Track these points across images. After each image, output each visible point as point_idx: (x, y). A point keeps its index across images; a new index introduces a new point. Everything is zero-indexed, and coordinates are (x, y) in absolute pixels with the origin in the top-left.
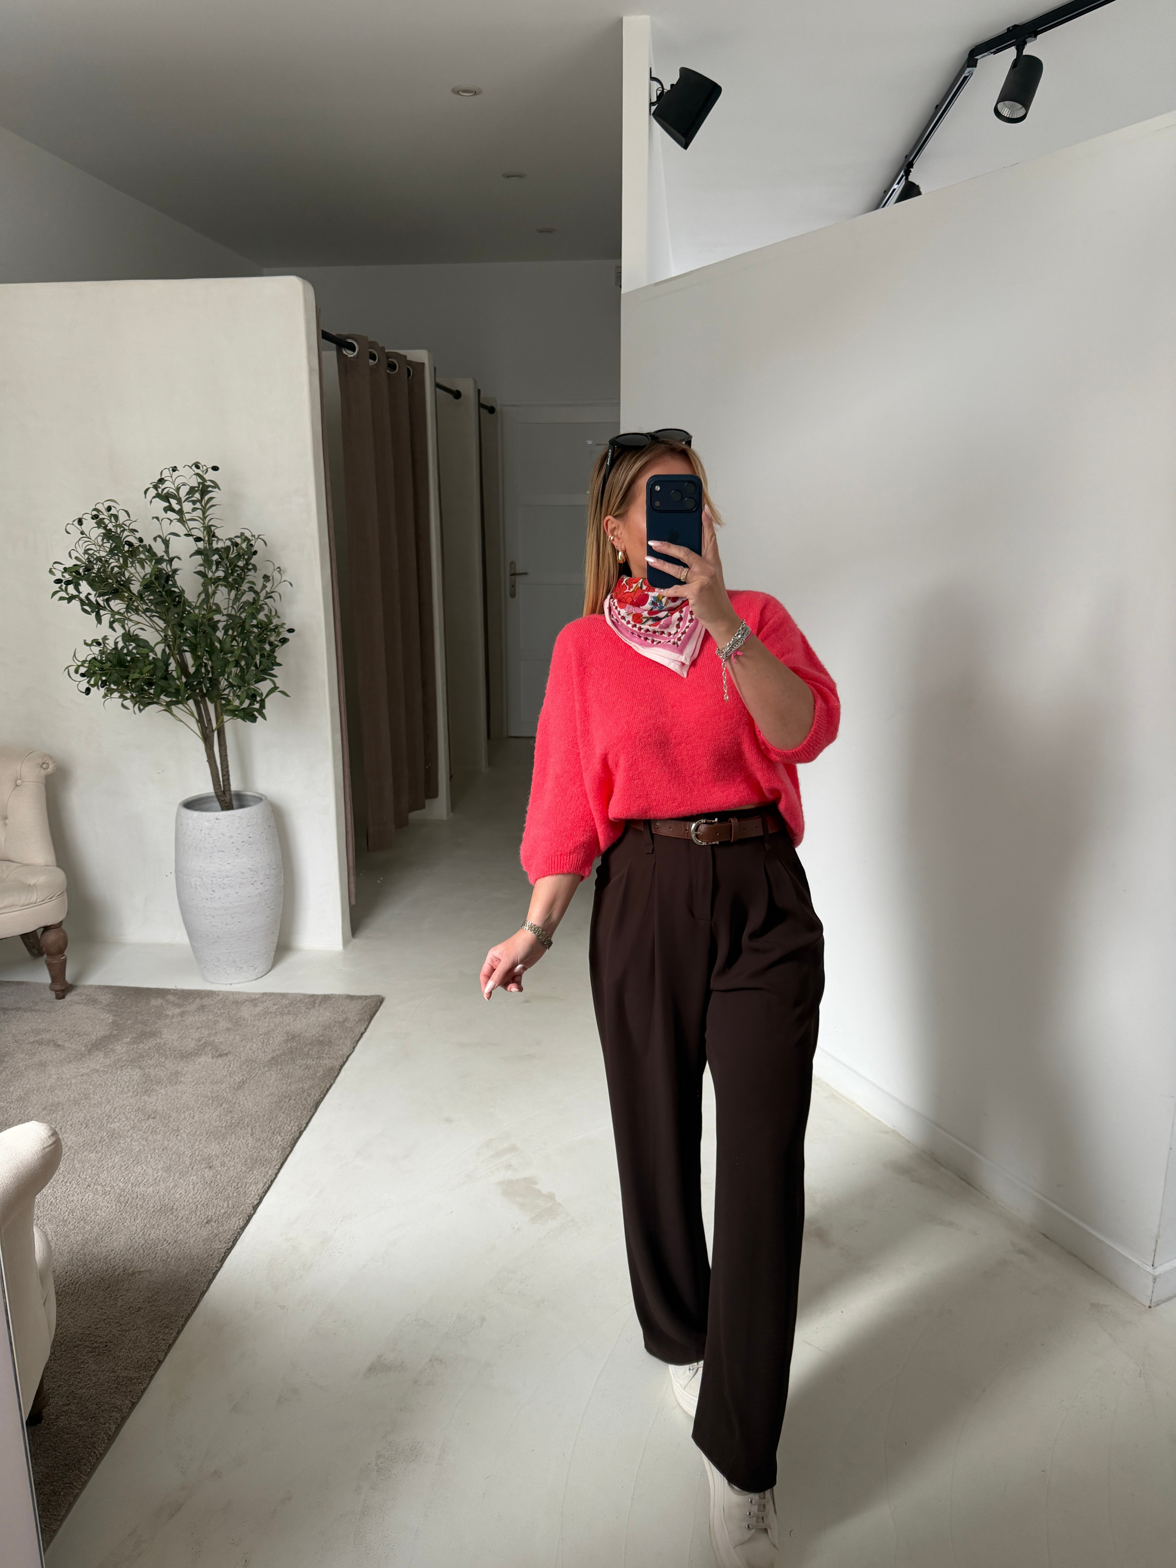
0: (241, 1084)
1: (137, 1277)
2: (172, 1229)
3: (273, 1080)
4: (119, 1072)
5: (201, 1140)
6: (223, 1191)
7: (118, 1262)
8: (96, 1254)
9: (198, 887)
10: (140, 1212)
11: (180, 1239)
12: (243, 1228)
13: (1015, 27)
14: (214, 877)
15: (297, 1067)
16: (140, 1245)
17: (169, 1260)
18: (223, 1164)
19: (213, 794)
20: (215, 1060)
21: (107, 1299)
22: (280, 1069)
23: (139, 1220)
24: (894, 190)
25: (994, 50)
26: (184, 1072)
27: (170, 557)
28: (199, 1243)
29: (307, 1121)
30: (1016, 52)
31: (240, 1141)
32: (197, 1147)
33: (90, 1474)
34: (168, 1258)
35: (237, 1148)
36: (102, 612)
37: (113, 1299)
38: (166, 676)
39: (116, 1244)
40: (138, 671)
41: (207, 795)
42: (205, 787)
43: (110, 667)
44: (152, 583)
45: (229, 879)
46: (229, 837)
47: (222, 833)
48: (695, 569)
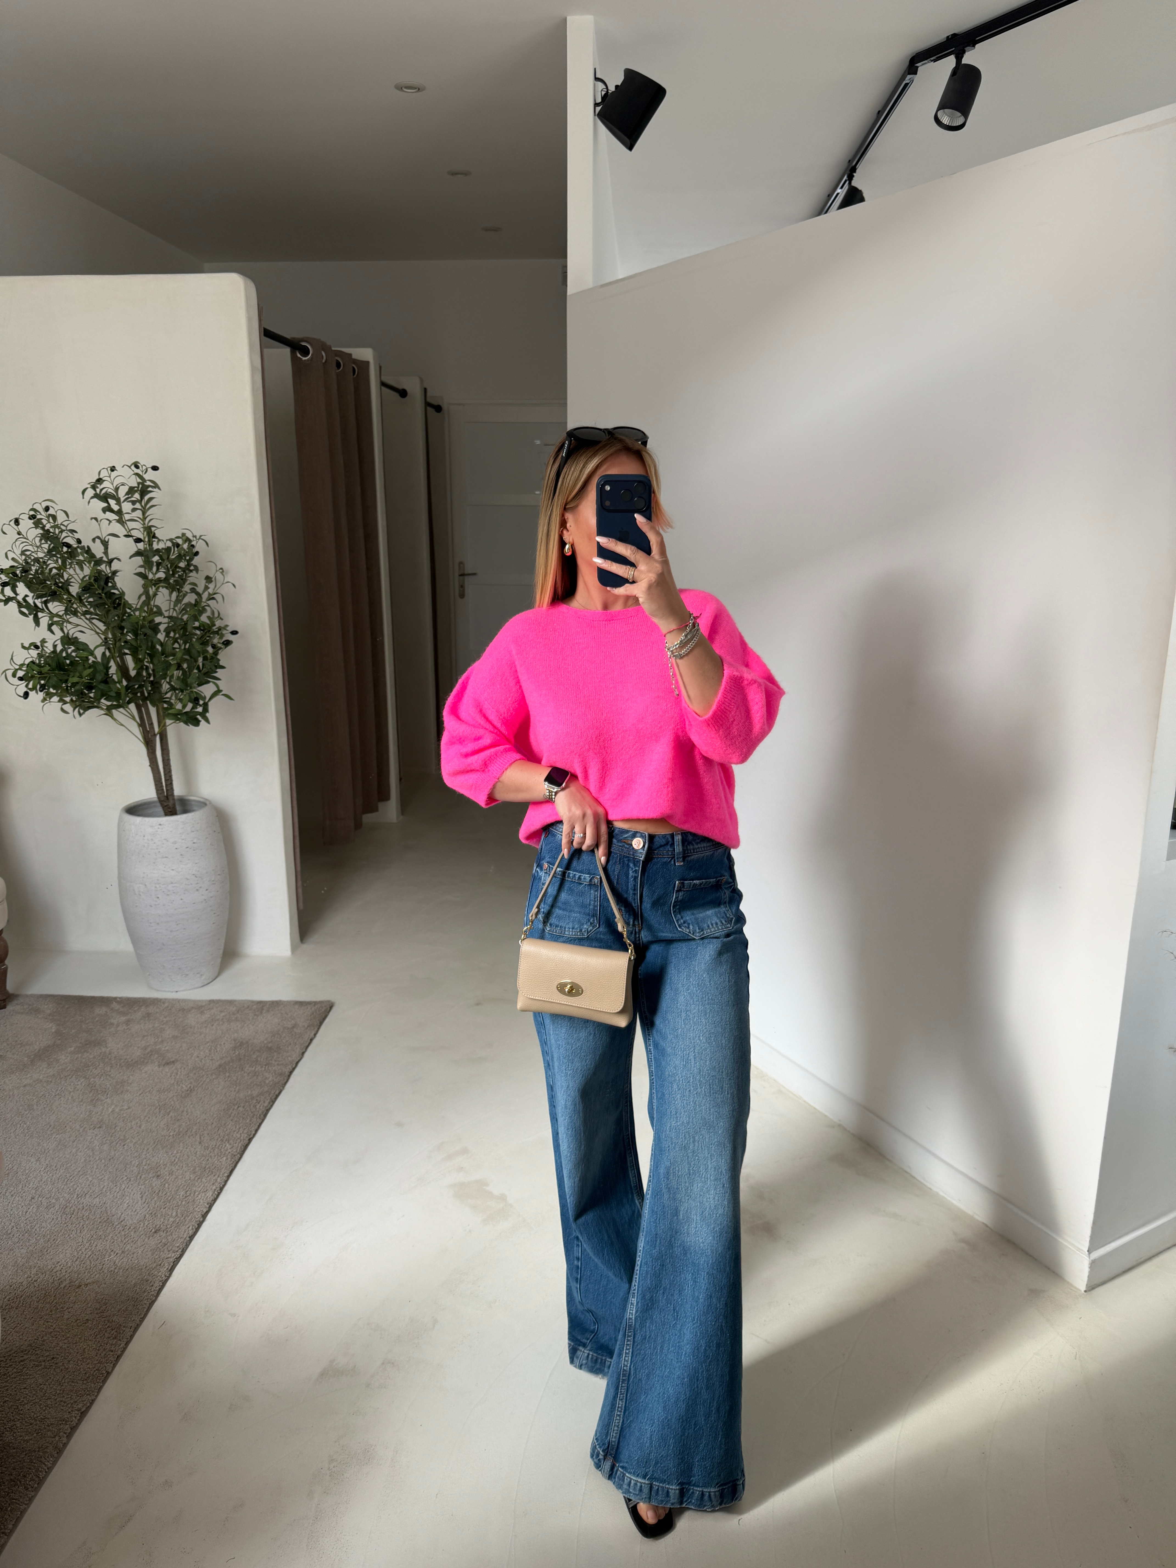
0: (189, 1092)
1: (84, 1288)
2: (119, 1240)
3: (220, 1088)
4: (63, 1082)
5: (148, 1149)
6: (172, 1201)
7: (64, 1274)
8: (41, 1266)
9: (141, 894)
10: (87, 1223)
11: (128, 1249)
12: (192, 1238)
13: (954, 35)
14: (158, 884)
15: (245, 1074)
16: (87, 1256)
17: (116, 1271)
18: (171, 1173)
19: (156, 799)
20: (161, 1068)
21: (53, 1312)
22: (229, 1076)
23: (86, 1231)
24: (838, 194)
25: (934, 58)
26: (130, 1081)
27: (110, 558)
28: (147, 1253)
29: (256, 1127)
30: (955, 60)
31: (188, 1150)
32: (144, 1156)
33: (37, 1490)
34: (115, 1268)
35: (186, 1156)
36: (40, 615)
37: (60, 1312)
38: (107, 680)
39: (61, 1256)
40: (78, 674)
41: (149, 800)
42: (147, 792)
43: (49, 670)
44: (91, 584)
45: (174, 885)
46: (173, 843)
47: (165, 839)
48: (642, 567)
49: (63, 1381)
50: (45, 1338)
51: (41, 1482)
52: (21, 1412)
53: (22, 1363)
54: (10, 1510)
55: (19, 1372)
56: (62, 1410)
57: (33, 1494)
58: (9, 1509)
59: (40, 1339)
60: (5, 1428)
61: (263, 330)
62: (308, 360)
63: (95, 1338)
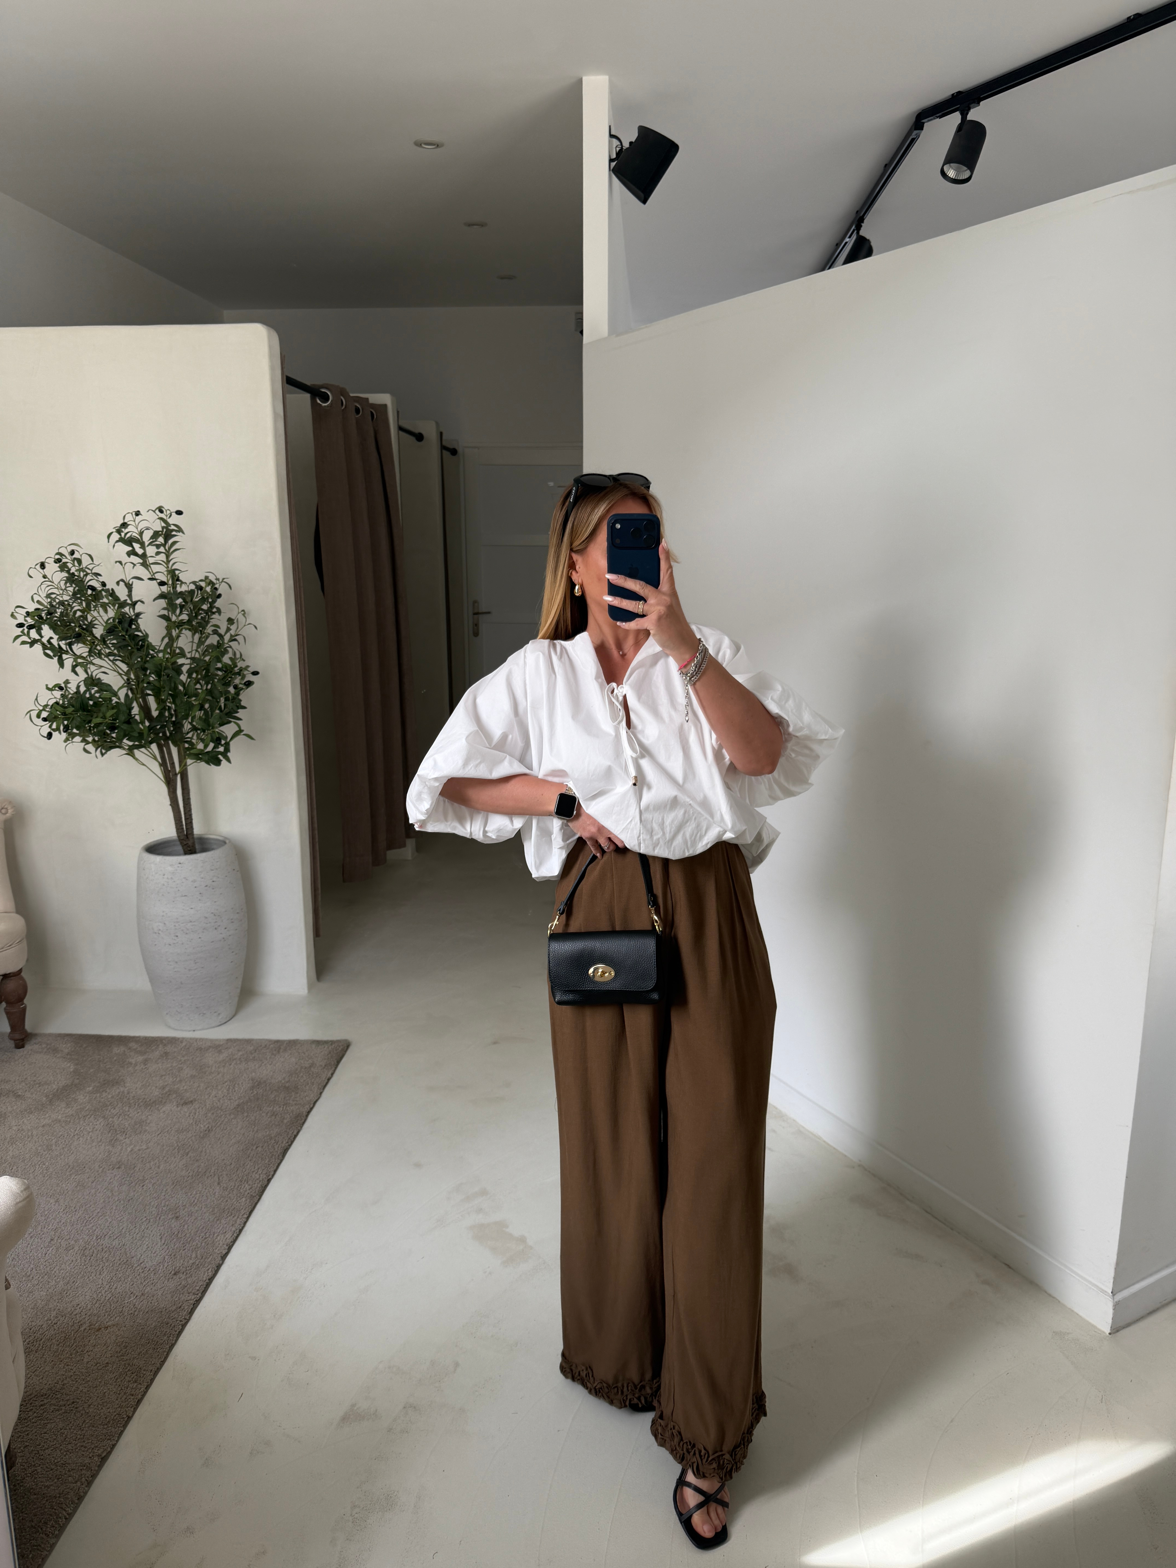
0: (207, 1132)
1: (104, 1331)
2: (139, 1282)
3: (239, 1127)
4: (81, 1123)
5: (167, 1190)
6: (191, 1242)
7: (84, 1317)
8: (61, 1309)
9: (161, 932)
10: (106, 1264)
11: (148, 1291)
12: (211, 1280)
13: (959, 93)
14: (178, 922)
15: (264, 1114)
16: (107, 1298)
17: (136, 1313)
18: (190, 1215)
19: (176, 838)
20: (179, 1108)
21: (73, 1356)
22: (247, 1116)
23: (105, 1273)
24: (846, 243)
25: (940, 114)
26: (148, 1121)
27: (134, 600)
28: (167, 1296)
29: (275, 1168)
30: (960, 117)
31: (207, 1191)
32: (163, 1197)
33: (58, 1537)
34: (135, 1311)
35: (205, 1198)
36: (64, 656)
37: (79, 1355)
38: (130, 720)
39: (81, 1298)
40: (101, 715)
41: (170, 839)
42: (168, 831)
43: (73, 711)
44: (115, 627)
45: (192, 924)
46: (192, 882)
47: (185, 878)
48: (651, 601)
49: (83, 1426)
50: (65, 1382)
51: (62, 1529)
52: (42, 1457)
53: (42, 1408)
55: (40, 1417)
56: (83, 1455)
57: (55, 1539)
58: (31, 1556)
59: (60, 1383)
60: (26, 1474)
61: (285, 378)
62: (328, 406)
63: (115, 1382)
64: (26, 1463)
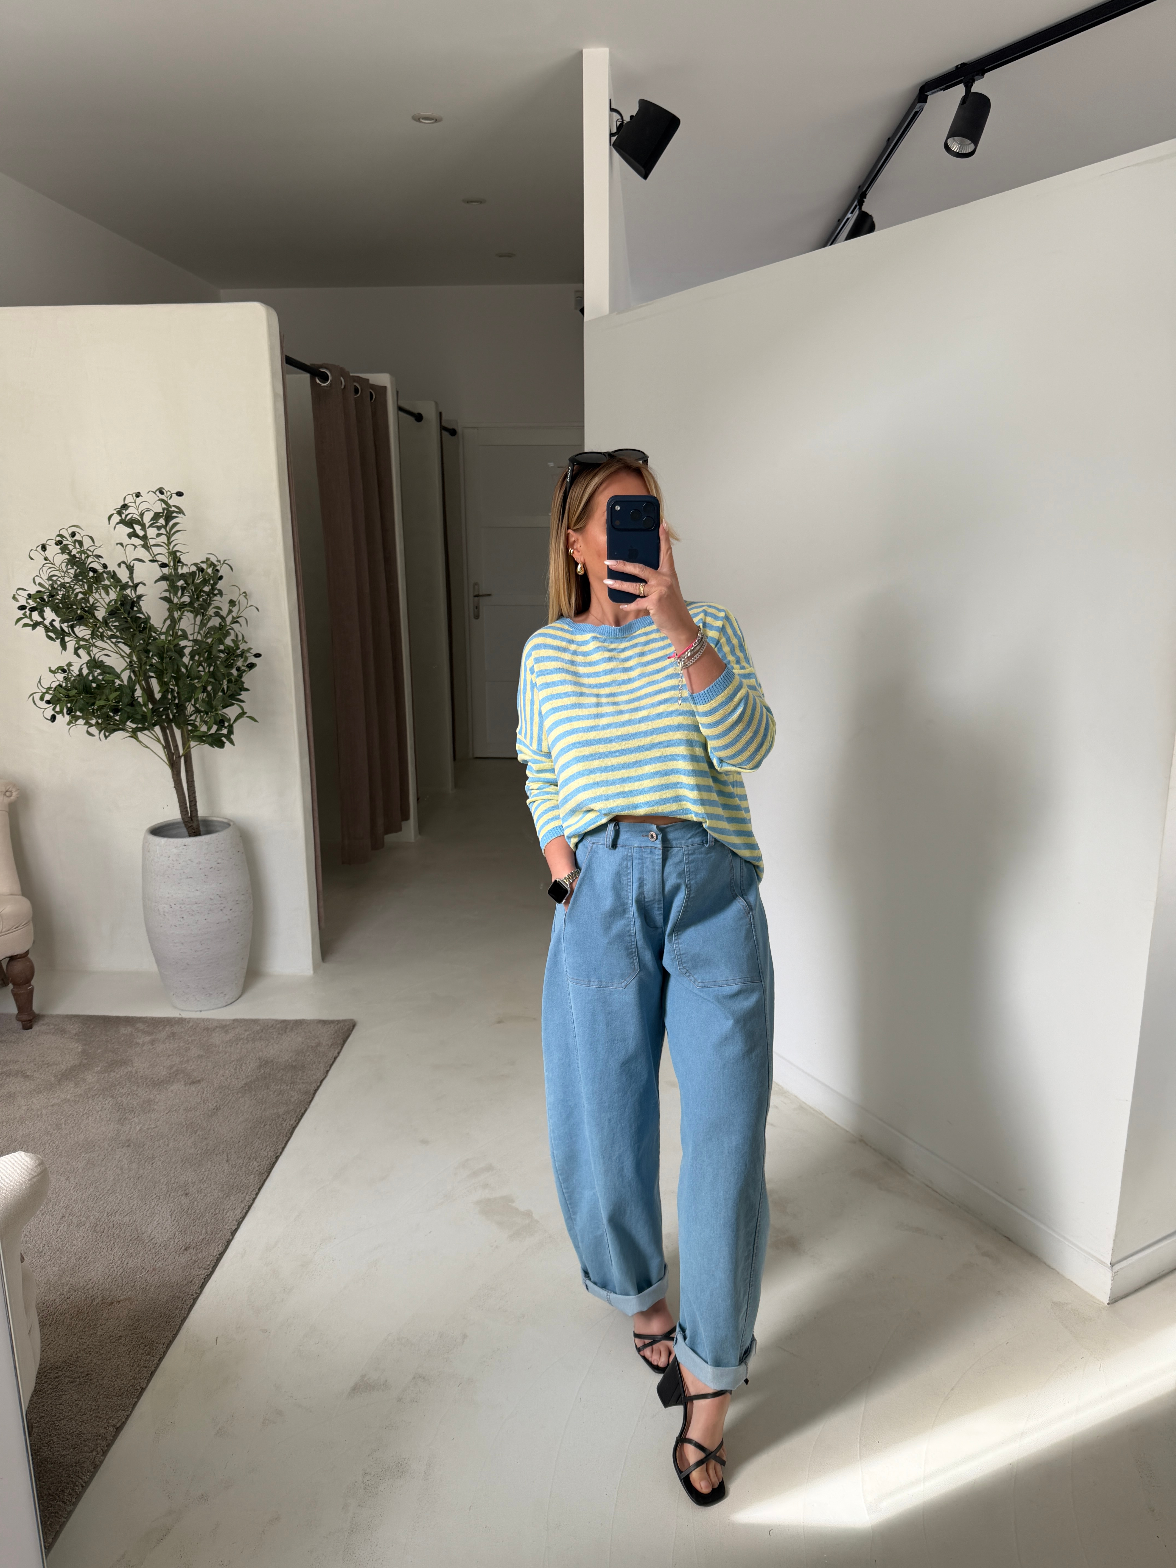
0: (215, 1110)
1: (116, 1305)
2: (150, 1258)
3: (247, 1106)
4: (90, 1102)
5: (176, 1167)
6: (201, 1218)
7: (96, 1291)
8: (74, 1284)
9: (165, 913)
10: (117, 1240)
11: (159, 1267)
12: (222, 1255)
13: (963, 65)
14: (183, 904)
15: (271, 1093)
16: (119, 1274)
17: (148, 1288)
18: (200, 1191)
19: (181, 820)
20: (187, 1087)
21: (87, 1329)
22: (254, 1095)
23: (117, 1249)
24: (847, 221)
25: (943, 87)
26: (157, 1100)
27: (135, 582)
28: (178, 1270)
29: (283, 1145)
30: (964, 89)
31: (216, 1168)
32: (172, 1175)
33: (75, 1504)
34: (147, 1286)
35: (213, 1175)
36: (67, 639)
37: (93, 1329)
38: (133, 702)
39: (93, 1273)
40: (104, 697)
41: (174, 821)
42: (173, 813)
43: (76, 693)
44: (117, 609)
45: (198, 905)
46: (197, 863)
47: (190, 860)
48: (652, 582)
49: (98, 1397)
50: (79, 1355)
51: (79, 1497)
52: (58, 1428)
53: (57, 1380)
54: (50, 1524)
55: (55, 1388)
56: (98, 1425)
57: (70, 1508)
58: (48, 1523)
59: (74, 1356)
60: (42, 1443)
61: (285, 358)
62: (327, 386)
63: (129, 1354)
64: (42, 1433)
